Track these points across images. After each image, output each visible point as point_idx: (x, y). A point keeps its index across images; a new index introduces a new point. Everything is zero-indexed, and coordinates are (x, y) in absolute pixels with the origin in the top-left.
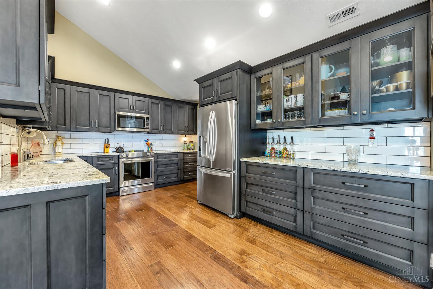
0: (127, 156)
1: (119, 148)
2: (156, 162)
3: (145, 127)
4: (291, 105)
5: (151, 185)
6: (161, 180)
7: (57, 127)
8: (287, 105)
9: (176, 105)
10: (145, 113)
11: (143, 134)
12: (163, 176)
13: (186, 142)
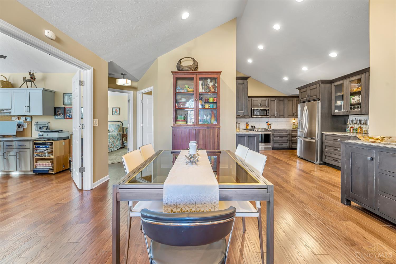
0: (257, 130)
1: (253, 126)
2: (273, 135)
3: (266, 114)
4: (356, 102)
5: (271, 147)
6: (276, 146)
8: (353, 101)
9: (287, 99)
10: (266, 107)
11: (265, 118)
12: (278, 143)
13: (295, 123)
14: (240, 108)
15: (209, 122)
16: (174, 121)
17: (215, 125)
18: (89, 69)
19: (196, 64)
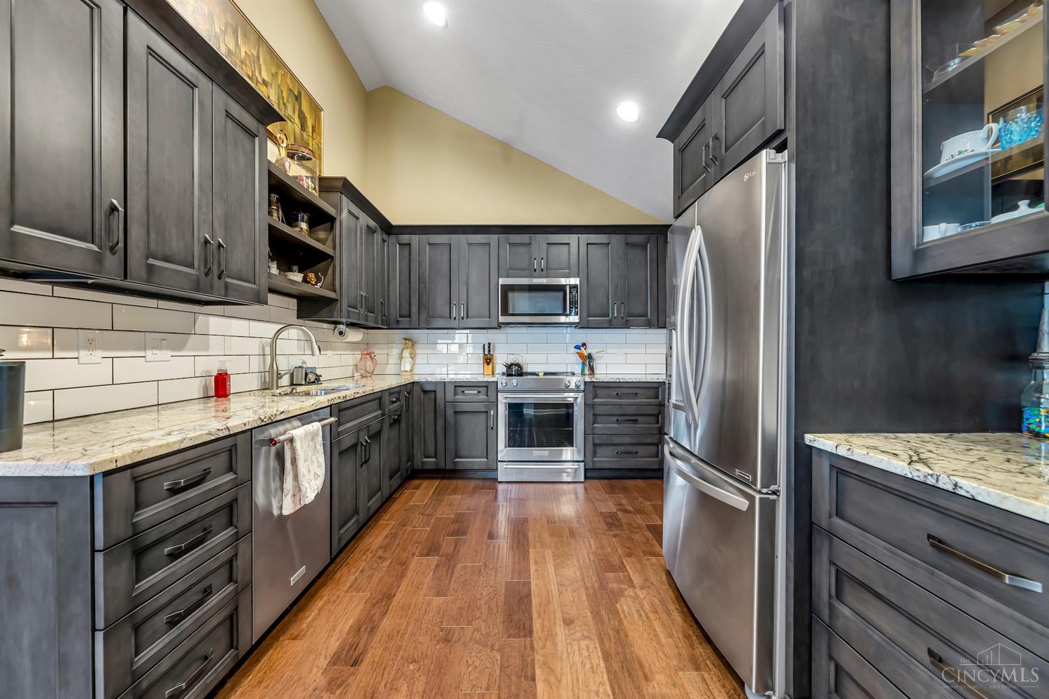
1: (512, 365)
2: (589, 406)
5: (575, 469)
6: (606, 458)
7: (398, 322)
11: (572, 330)
12: (613, 448)
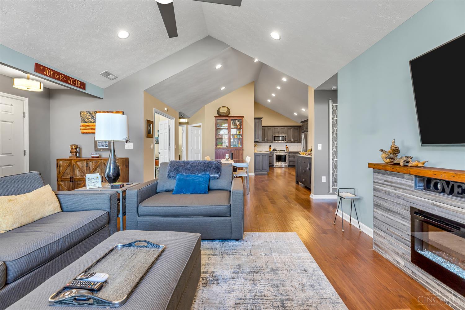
0: (277, 152)
1: (275, 149)
2: (289, 155)
3: (284, 140)
5: (287, 165)
6: (290, 164)
10: (284, 134)
11: (285, 143)
12: (292, 162)
14: (257, 138)
15: (237, 146)
16: (215, 145)
17: (240, 148)
18: (173, 119)
19: (229, 111)
